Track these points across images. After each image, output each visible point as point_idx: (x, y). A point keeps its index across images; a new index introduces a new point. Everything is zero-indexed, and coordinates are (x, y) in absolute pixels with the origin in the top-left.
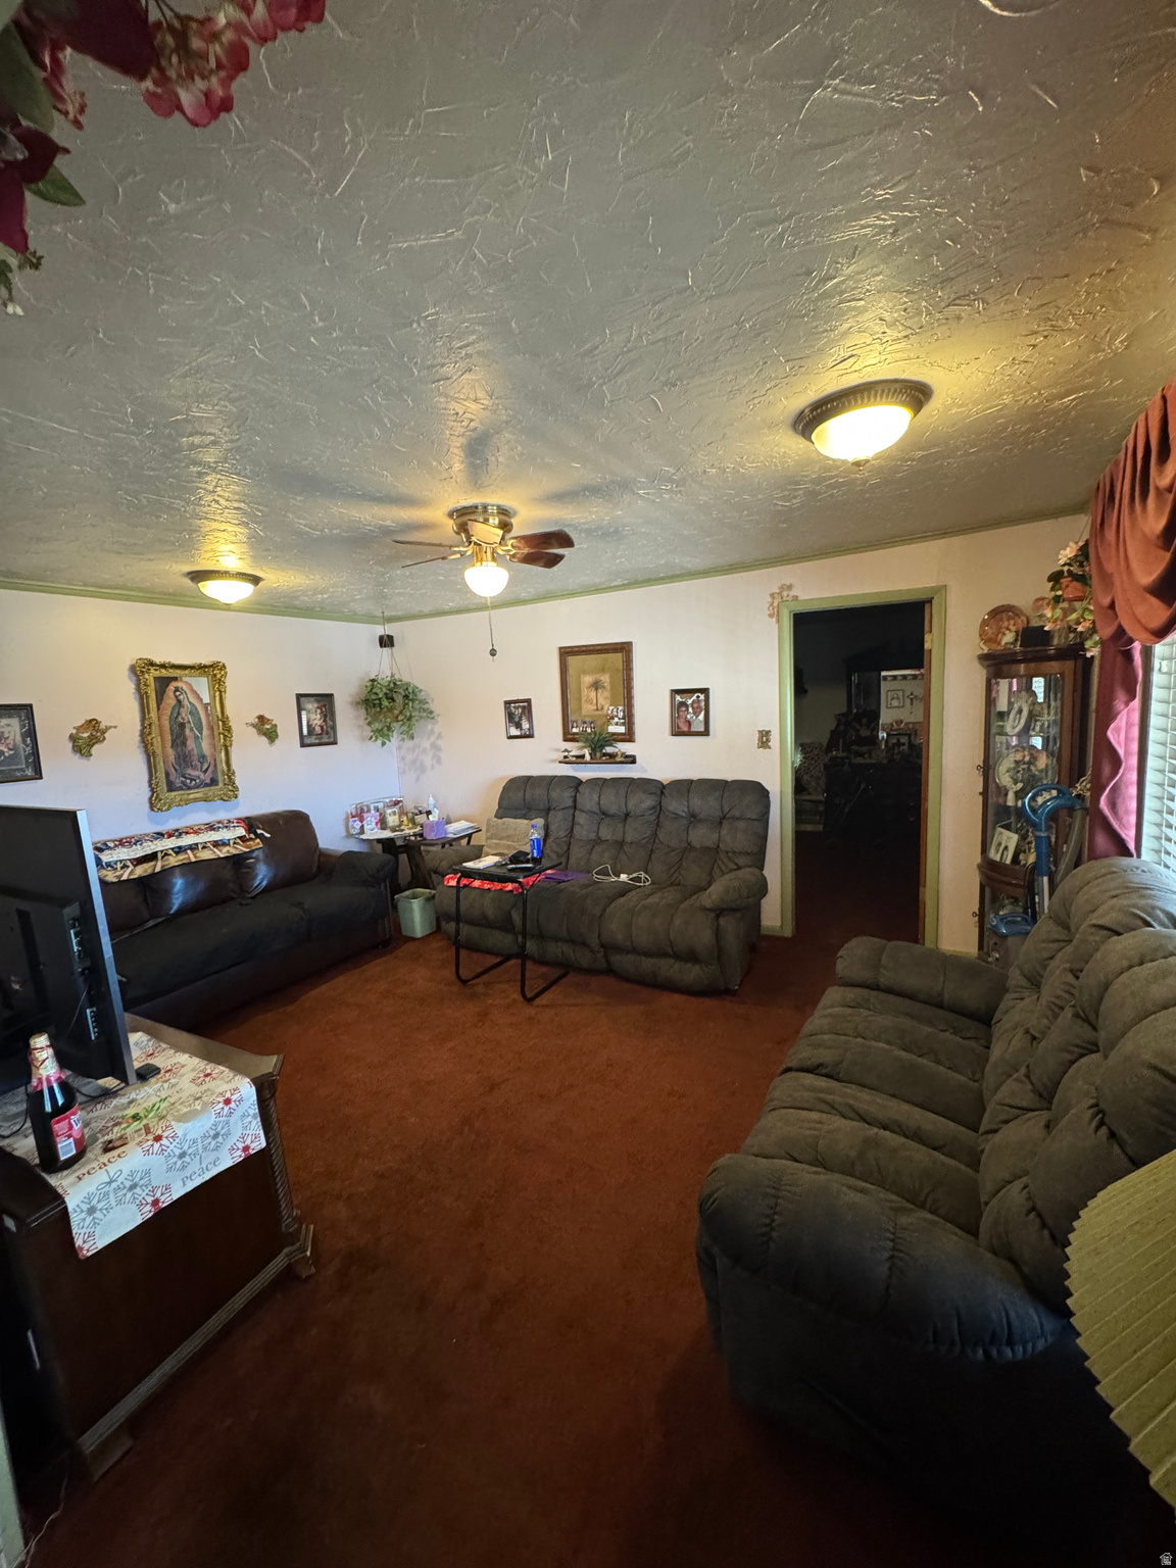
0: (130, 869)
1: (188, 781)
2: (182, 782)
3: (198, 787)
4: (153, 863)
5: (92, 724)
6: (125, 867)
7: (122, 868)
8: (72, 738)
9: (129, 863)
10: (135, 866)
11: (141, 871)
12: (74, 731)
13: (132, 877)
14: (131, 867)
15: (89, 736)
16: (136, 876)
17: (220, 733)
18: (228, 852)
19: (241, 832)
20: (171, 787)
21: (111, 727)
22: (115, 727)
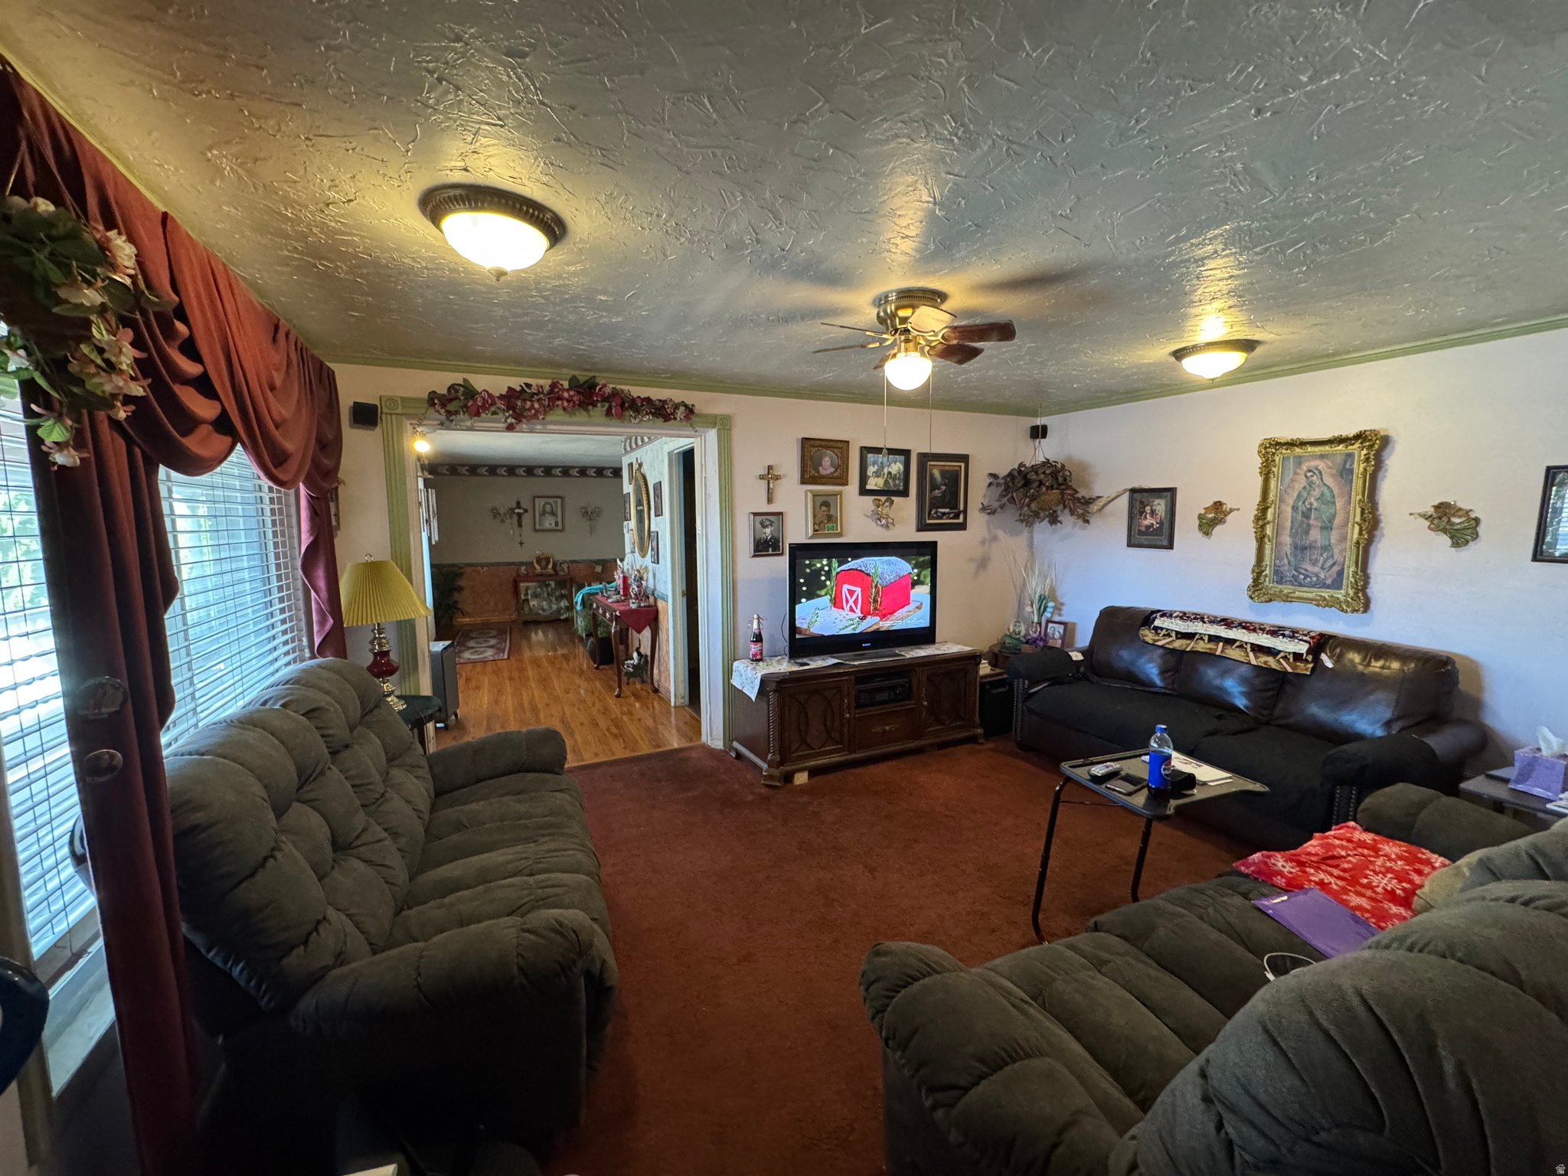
0: (1171, 639)
1: (1302, 577)
2: (1293, 576)
3: (1313, 586)
4: (1189, 642)
5: (1218, 505)
6: (1169, 635)
7: (1164, 635)
8: (1200, 517)
9: (1173, 634)
10: (1177, 638)
11: (1179, 644)
12: (1203, 512)
13: (1167, 646)
14: (1174, 638)
15: (1214, 517)
16: (1171, 647)
17: (1354, 522)
18: (1265, 662)
19: (1302, 648)
20: (1279, 577)
21: (1235, 510)
22: (1238, 509)
